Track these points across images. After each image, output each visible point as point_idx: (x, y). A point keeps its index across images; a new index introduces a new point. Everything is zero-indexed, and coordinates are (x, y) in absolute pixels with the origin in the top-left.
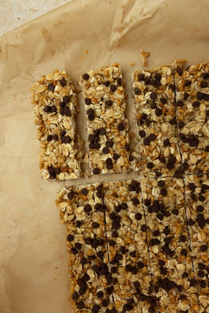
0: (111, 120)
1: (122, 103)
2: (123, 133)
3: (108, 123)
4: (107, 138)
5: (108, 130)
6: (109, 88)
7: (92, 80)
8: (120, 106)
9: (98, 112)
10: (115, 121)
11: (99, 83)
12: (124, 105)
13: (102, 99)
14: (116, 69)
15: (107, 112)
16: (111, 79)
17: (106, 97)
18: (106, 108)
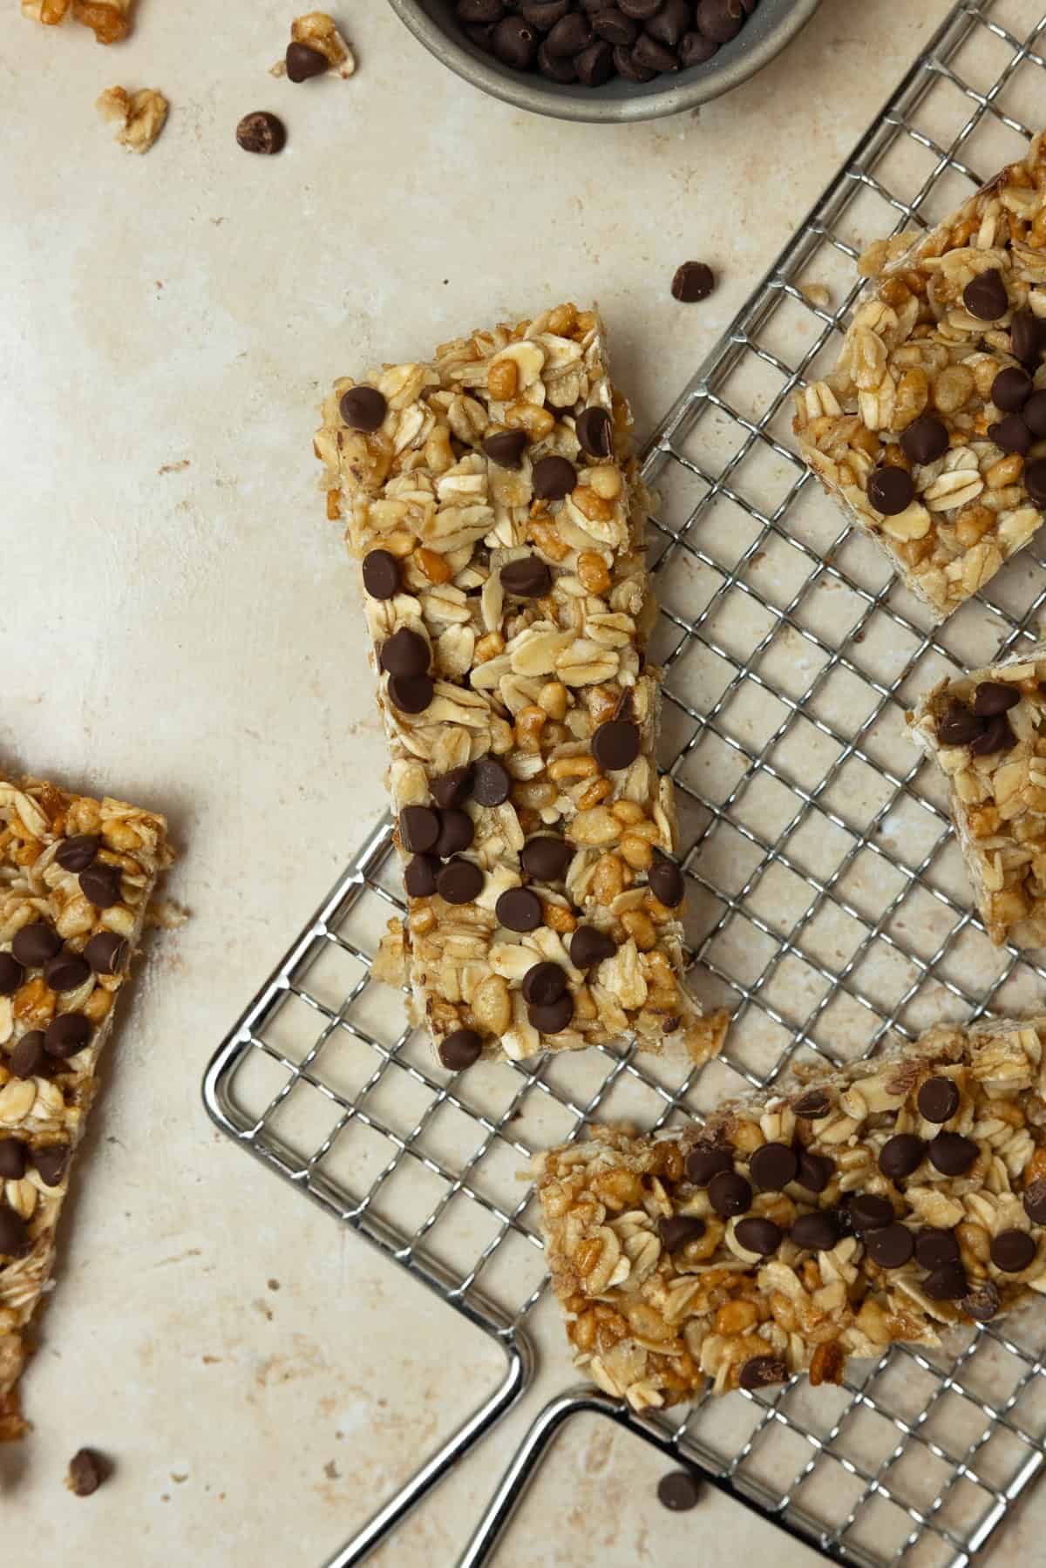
0: (549, 696)
1: (614, 577)
2: (636, 779)
3: (528, 719)
4: (527, 816)
5: (531, 766)
6: (525, 478)
7: (409, 425)
8: (604, 597)
9: (458, 642)
10: (576, 697)
11: (457, 446)
12: (628, 593)
13: (480, 553)
14: (566, 351)
15: (515, 645)
16: (533, 417)
17: (502, 536)
18: (509, 612)
